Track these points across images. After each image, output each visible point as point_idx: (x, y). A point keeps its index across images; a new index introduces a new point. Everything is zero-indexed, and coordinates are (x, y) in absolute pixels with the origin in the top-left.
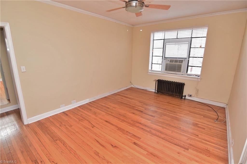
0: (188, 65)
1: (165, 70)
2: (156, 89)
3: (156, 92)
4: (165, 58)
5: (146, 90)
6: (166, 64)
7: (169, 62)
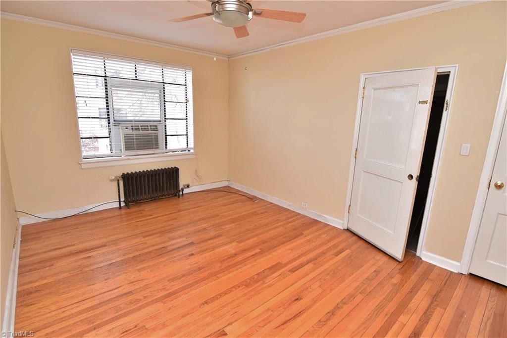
0: (166, 133)
1: (126, 150)
2: (123, 199)
3: (123, 204)
4: (117, 122)
5: (86, 215)
6: (125, 137)
7: (129, 131)
